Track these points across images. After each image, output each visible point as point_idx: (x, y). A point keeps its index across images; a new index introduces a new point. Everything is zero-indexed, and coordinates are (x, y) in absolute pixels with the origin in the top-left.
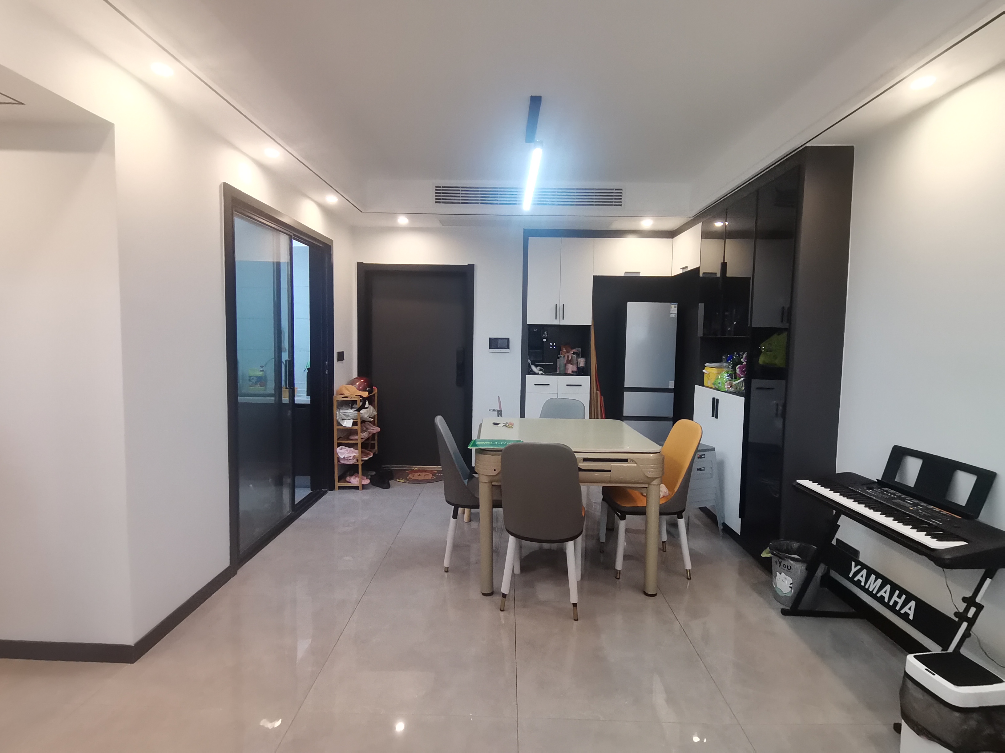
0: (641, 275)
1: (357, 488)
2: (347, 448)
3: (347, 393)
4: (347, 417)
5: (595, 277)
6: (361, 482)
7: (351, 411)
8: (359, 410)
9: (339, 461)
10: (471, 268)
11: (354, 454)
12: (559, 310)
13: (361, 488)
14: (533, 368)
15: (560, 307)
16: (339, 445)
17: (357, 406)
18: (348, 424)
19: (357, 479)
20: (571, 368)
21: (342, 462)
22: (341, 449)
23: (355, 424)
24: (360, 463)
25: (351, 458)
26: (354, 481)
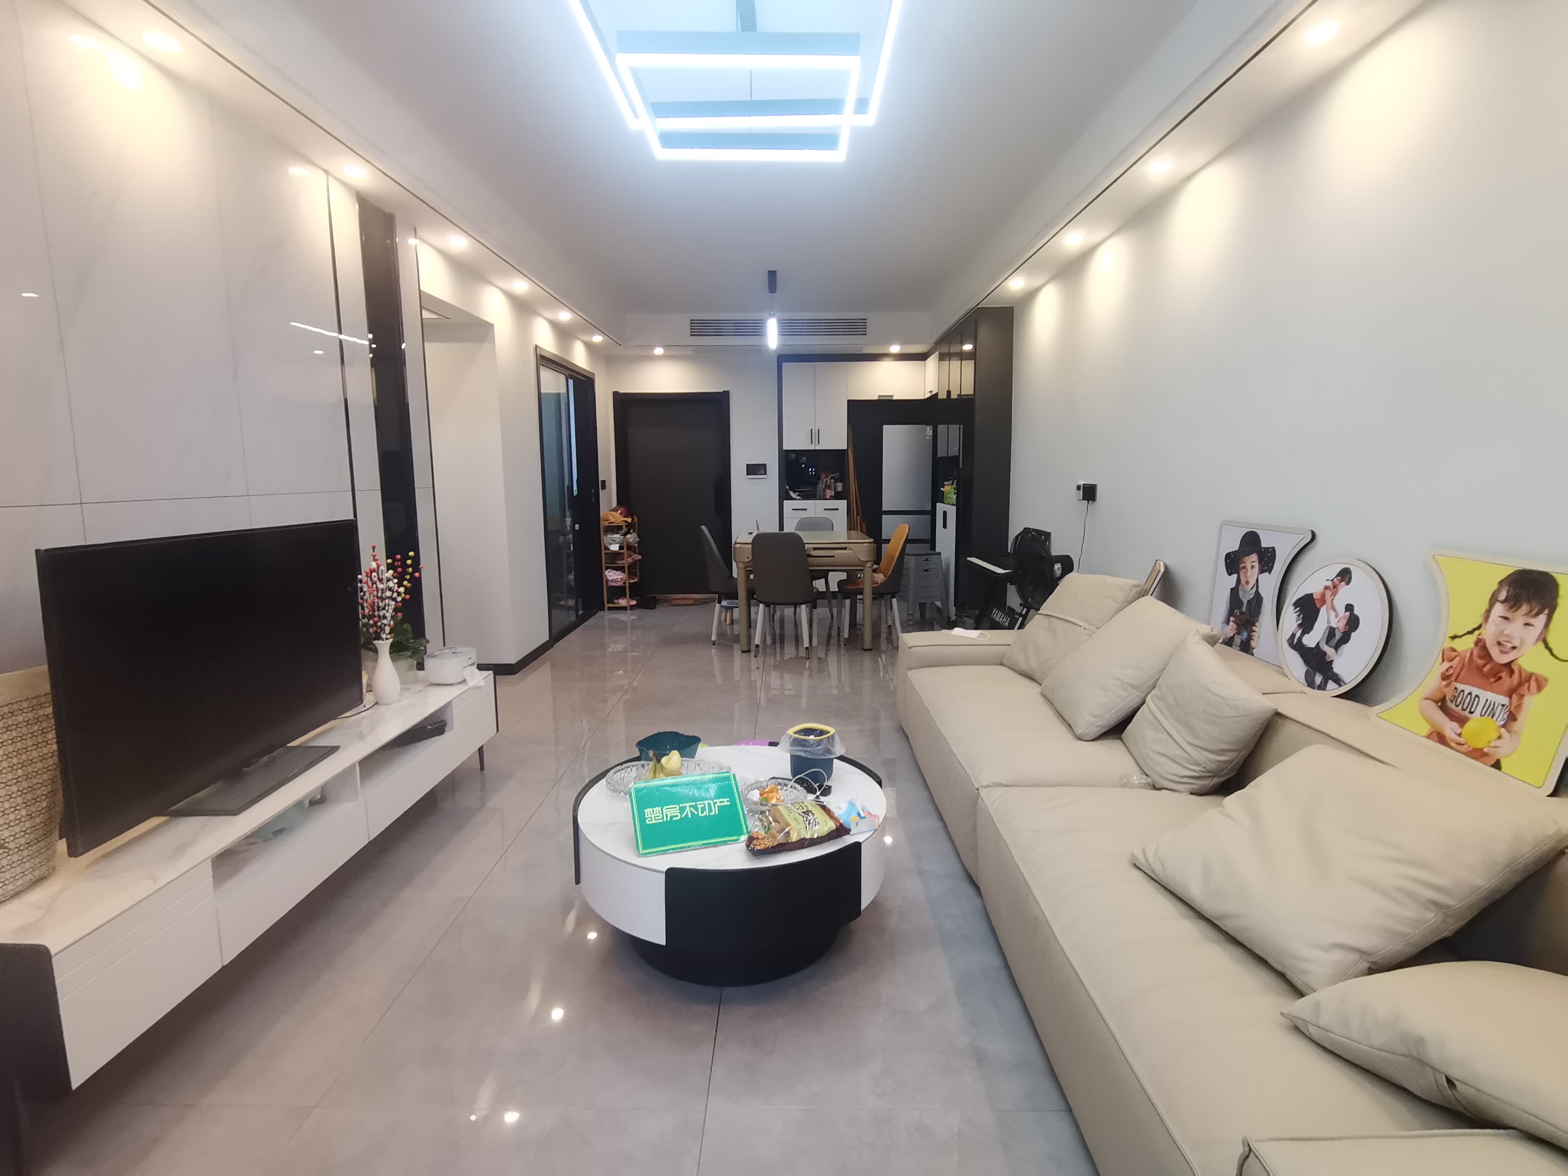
0: (895, 398)
1: (625, 608)
2: (614, 571)
3: (612, 520)
4: (614, 541)
5: (848, 401)
6: (628, 603)
7: (618, 536)
8: (625, 535)
9: (607, 584)
10: (726, 394)
11: (621, 577)
12: (815, 435)
13: (629, 608)
14: (792, 494)
15: (815, 432)
16: (607, 568)
17: (623, 532)
18: (615, 548)
19: (625, 600)
20: (829, 493)
21: (610, 584)
22: (609, 572)
23: (621, 548)
24: (627, 585)
25: (619, 580)
26: (623, 602)
